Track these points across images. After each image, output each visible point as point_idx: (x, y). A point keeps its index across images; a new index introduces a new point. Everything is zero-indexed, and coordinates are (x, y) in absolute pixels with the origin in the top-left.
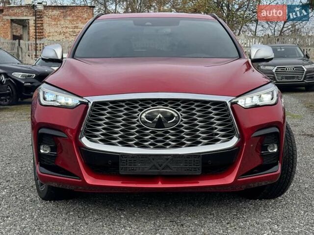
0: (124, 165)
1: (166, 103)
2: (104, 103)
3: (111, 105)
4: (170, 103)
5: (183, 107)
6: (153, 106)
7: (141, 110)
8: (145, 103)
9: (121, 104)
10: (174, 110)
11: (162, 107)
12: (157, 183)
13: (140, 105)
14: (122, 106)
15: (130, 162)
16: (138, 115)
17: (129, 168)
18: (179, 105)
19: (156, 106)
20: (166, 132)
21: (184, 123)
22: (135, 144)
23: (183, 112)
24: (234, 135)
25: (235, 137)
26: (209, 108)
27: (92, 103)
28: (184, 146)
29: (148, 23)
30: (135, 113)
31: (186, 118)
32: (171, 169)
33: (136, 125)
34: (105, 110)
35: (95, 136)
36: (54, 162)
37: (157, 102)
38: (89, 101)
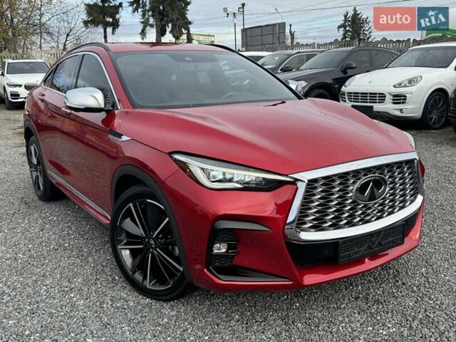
0: (343, 253)
1: (375, 171)
2: (315, 181)
3: (323, 181)
4: (378, 170)
6: (365, 175)
7: (354, 183)
8: (356, 174)
9: (334, 178)
10: (382, 176)
11: (372, 175)
12: (364, 262)
13: (353, 176)
14: (334, 181)
15: (348, 247)
16: (353, 189)
17: (347, 255)
18: (384, 170)
19: (367, 175)
20: (375, 204)
21: (390, 190)
22: (346, 224)
23: (389, 178)
24: (418, 193)
25: (419, 195)
26: (404, 168)
27: (307, 181)
28: (385, 215)
29: (187, 59)
30: (348, 186)
31: (391, 183)
32: (381, 245)
33: (350, 201)
34: (316, 188)
35: (305, 223)
36: (232, 262)
37: (368, 170)
38: (297, 180)
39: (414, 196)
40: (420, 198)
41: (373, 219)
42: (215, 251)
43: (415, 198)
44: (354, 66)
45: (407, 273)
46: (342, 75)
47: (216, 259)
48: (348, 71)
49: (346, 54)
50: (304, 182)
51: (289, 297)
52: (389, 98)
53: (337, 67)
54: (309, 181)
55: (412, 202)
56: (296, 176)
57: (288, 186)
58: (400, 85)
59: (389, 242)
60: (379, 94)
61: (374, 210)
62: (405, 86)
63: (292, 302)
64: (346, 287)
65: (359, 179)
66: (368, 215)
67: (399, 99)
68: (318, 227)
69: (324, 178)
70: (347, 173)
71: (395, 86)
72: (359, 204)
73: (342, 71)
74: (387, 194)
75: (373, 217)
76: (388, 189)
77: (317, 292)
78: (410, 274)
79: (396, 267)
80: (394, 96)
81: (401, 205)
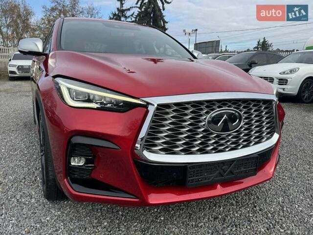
0: (192, 177)
1: (230, 104)
2: (167, 106)
3: (175, 108)
4: (233, 104)
5: (244, 107)
6: (219, 107)
7: (207, 113)
8: (210, 104)
9: (187, 106)
10: (238, 111)
11: (227, 108)
12: (216, 188)
13: (207, 107)
14: (187, 109)
15: (197, 172)
16: (205, 119)
17: (196, 179)
18: (240, 105)
19: (222, 107)
20: (229, 135)
21: (245, 124)
22: (198, 150)
23: (244, 113)
24: (274, 132)
25: (275, 133)
26: (261, 107)
27: (156, 106)
28: (240, 147)
29: (116, 26)
30: (201, 115)
31: (246, 118)
32: (233, 174)
33: (203, 129)
34: (168, 113)
35: (155, 145)
36: (90, 175)
37: (223, 103)
38: (148, 104)
39: (271, 134)
40: (276, 136)
41: (227, 150)
42: (72, 164)
43: (272, 136)
44: (257, 62)
45: (266, 200)
46: (249, 67)
47: (74, 171)
48: (252, 65)
49: (252, 55)
50: (153, 105)
51: (159, 211)
52: (276, 81)
53: (246, 62)
54: (158, 105)
55: (268, 139)
56: (148, 100)
57: (139, 108)
58: (284, 73)
59: (242, 172)
60: (270, 78)
61: (228, 141)
62: (287, 74)
63: (159, 215)
64: (210, 207)
65: (213, 110)
66: (222, 145)
67: (282, 82)
68: (168, 151)
69: (177, 104)
70: (201, 103)
71: (280, 74)
72: (212, 134)
73: (248, 65)
74: (241, 128)
75: (227, 147)
76: (242, 124)
77: (183, 209)
78: (268, 201)
79: (258, 194)
80: (279, 80)
81: (257, 140)
